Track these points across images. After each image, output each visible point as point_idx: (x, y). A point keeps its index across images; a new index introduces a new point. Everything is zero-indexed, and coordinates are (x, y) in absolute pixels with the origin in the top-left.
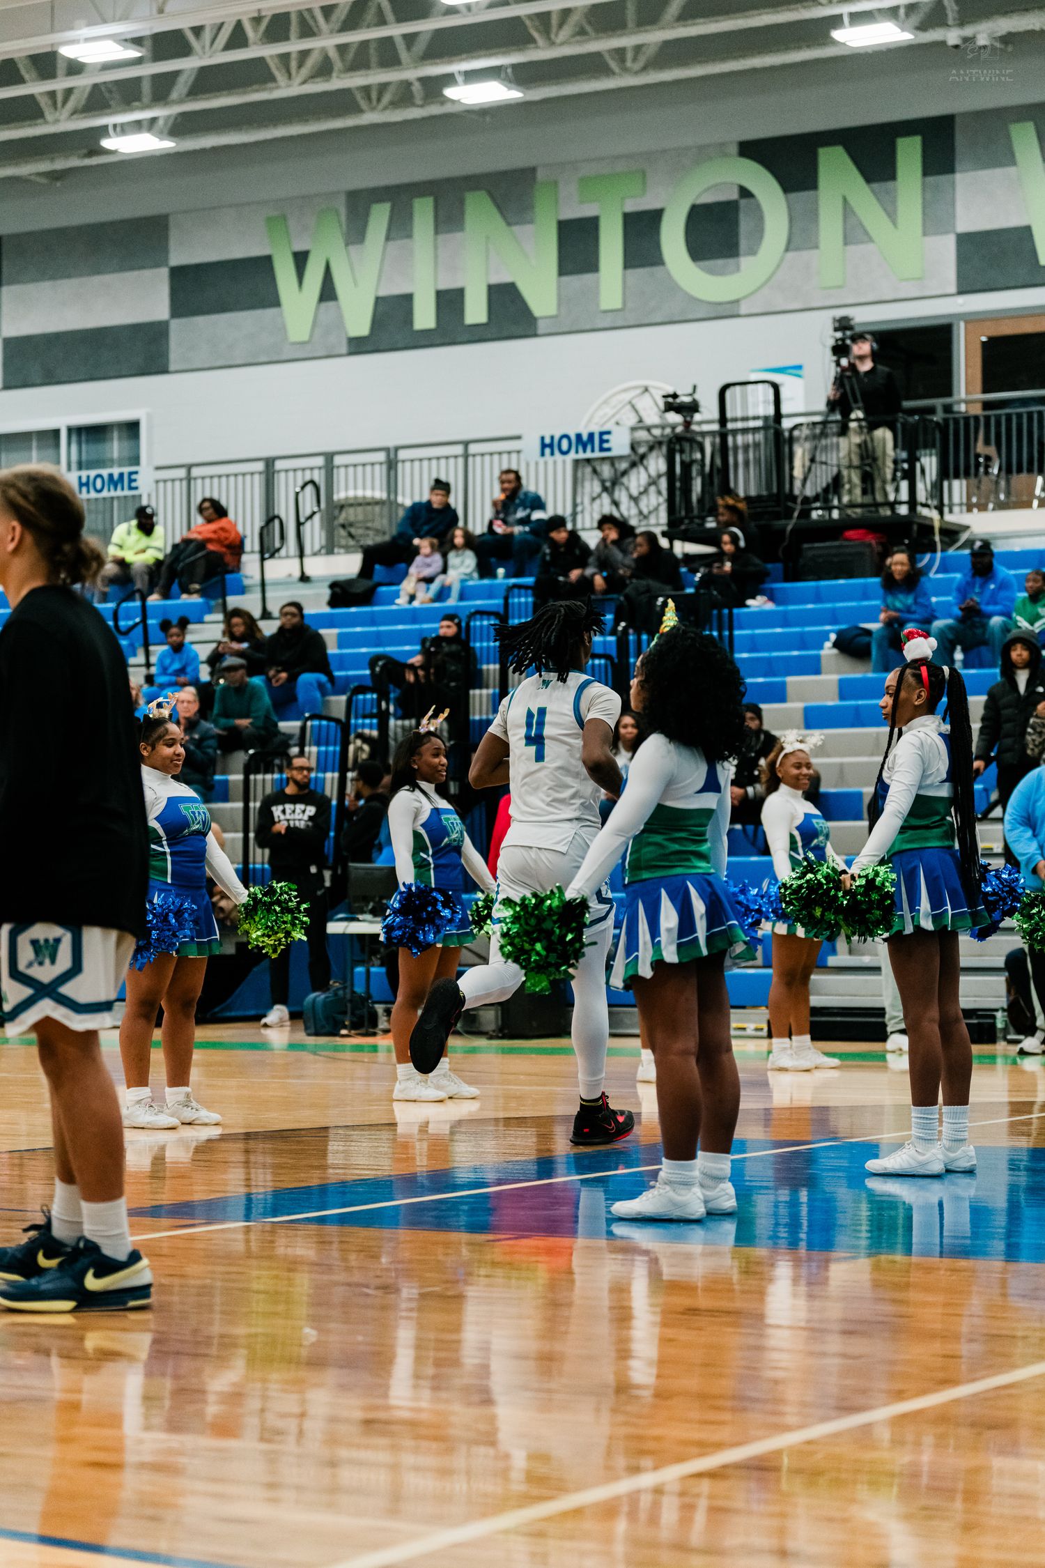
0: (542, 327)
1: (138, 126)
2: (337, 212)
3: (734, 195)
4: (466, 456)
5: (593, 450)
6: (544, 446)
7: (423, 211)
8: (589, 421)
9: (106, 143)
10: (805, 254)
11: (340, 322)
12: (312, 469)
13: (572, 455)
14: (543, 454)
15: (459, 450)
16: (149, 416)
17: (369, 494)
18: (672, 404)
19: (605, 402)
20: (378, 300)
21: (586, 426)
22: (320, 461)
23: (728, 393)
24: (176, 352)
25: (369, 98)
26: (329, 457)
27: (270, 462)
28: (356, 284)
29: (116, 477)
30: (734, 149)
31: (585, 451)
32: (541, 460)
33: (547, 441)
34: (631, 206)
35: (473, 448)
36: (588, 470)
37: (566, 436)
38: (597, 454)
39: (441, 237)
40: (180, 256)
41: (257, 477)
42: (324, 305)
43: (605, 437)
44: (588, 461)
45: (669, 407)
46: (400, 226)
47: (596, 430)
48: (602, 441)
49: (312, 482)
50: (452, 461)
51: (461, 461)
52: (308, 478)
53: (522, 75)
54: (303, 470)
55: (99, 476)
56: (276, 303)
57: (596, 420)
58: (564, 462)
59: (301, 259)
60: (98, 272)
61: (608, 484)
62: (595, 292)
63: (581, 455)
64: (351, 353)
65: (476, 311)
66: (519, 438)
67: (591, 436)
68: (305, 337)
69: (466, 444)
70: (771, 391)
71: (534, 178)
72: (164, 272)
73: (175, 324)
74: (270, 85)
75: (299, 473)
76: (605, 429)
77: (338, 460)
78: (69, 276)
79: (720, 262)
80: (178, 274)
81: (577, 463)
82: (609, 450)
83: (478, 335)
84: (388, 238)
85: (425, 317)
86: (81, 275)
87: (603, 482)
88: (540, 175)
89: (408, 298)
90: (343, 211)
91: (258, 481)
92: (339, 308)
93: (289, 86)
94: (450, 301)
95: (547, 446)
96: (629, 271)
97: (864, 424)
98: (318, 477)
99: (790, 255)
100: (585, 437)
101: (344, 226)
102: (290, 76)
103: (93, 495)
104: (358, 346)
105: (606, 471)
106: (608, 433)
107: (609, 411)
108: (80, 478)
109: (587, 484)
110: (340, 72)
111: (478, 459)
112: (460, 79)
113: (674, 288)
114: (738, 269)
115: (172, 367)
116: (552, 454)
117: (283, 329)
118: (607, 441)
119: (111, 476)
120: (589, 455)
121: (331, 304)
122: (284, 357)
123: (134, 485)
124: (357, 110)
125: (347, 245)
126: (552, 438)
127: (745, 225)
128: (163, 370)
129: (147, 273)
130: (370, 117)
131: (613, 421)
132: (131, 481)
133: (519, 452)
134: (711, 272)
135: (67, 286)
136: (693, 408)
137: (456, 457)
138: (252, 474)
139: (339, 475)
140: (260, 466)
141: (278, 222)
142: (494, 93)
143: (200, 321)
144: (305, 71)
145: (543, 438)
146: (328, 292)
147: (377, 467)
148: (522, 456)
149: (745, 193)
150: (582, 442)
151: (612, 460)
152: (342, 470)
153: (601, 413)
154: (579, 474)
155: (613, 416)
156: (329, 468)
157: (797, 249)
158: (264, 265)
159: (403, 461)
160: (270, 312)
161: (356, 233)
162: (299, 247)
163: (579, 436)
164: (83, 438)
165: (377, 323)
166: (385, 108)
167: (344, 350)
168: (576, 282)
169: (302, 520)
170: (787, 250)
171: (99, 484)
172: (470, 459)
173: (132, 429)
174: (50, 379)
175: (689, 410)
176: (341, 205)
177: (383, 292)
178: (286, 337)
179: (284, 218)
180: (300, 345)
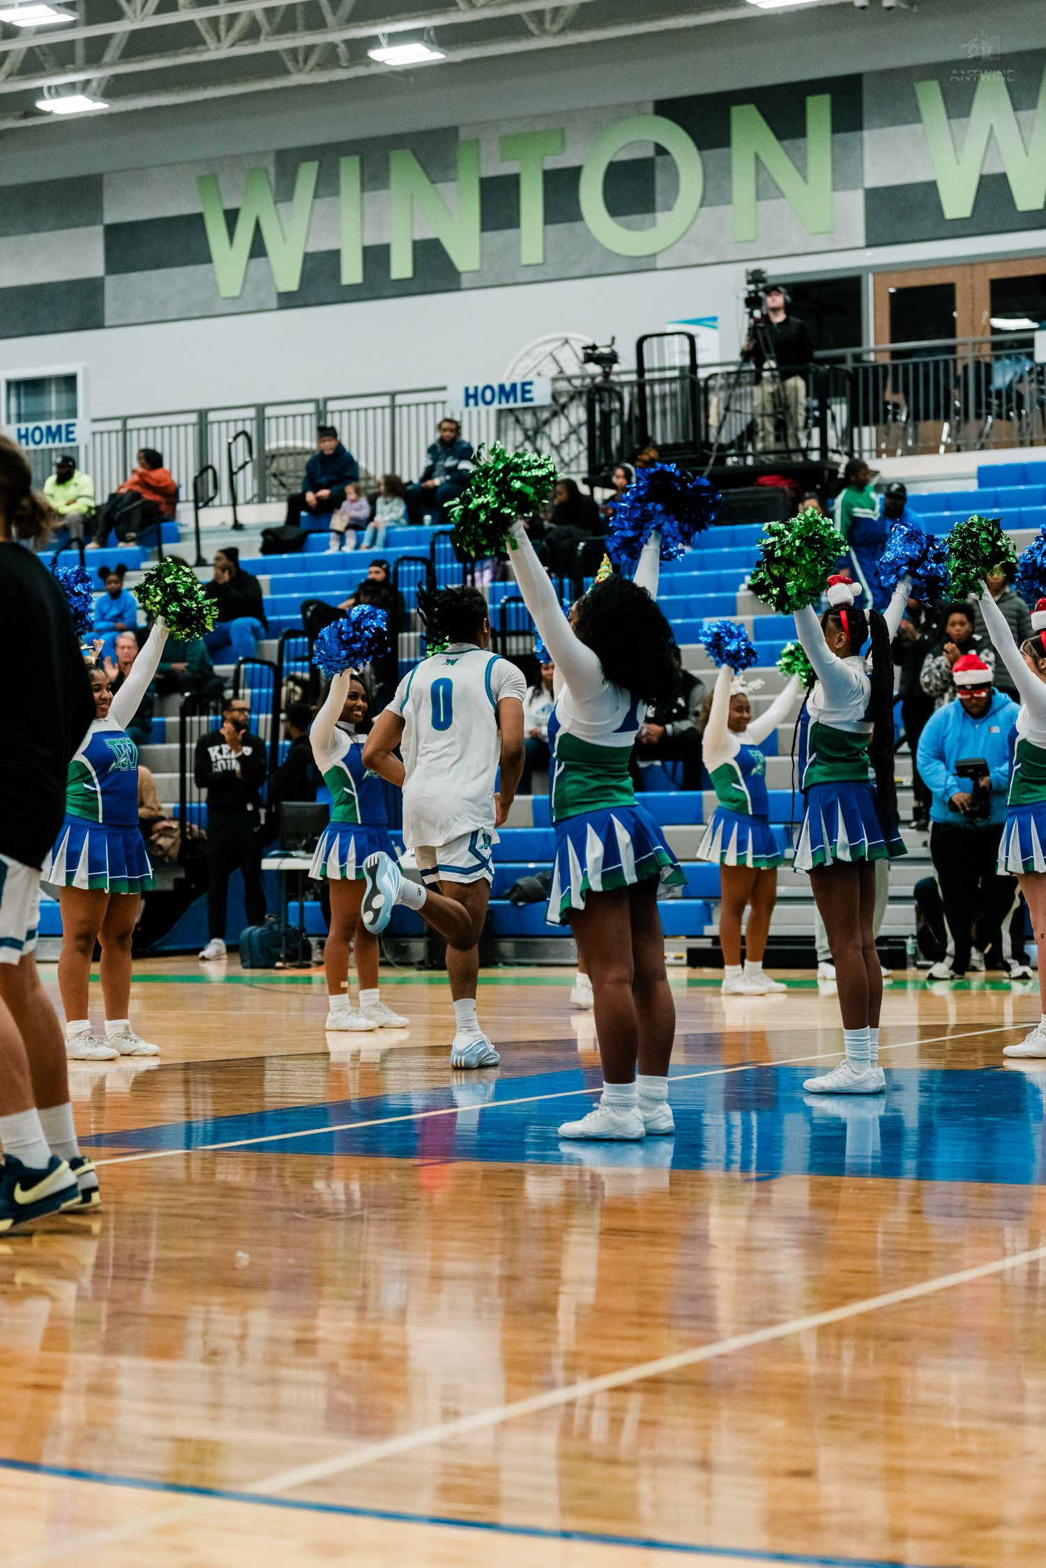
0: (465, 280)
1: (72, 88)
2: (266, 171)
3: (650, 152)
4: (393, 407)
5: (515, 401)
6: (468, 396)
7: (350, 170)
8: (512, 372)
9: (42, 105)
10: (719, 210)
11: (270, 278)
12: (244, 420)
13: (496, 406)
14: (467, 404)
15: (386, 401)
16: (86, 370)
17: (299, 444)
18: (592, 355)
19: (527, 354)
20: (307, 257)
21: (509, 377)
22: (251, 413)
23: (646, 345)
24: (111, 307)
25: (297, 61)
26: (260, 408)
27: (203, 414)
28: (285, 240)
29: (54, 429)
30: (650, 108)
31: (507, 401)
32: (466, 410)
33: (471, 392)
34: (550, 164)
35: (400, 399)
36: (511, 419)
37: (489, 387)
38: (520, 404)
39: (367, 195)
40: (111, 217)
41: (190, 428)
42: (254, 261)
43: (527, 388)
44: (511, 410)
45: (589, 358)
46: (327, 185)
47: (518, 380)
48: (524, 392)
49: (244, 433)
50: (379, 412)
51: (388, 411)
52: (240, 429)
53: (444, 37)
54: (236, 421)
55: (38, 428)
56: (208, 259)
57: (518, 371)
58: (488, 412)
59: (231, 217)
60: (34, 229)
61: (530, 433)
62: (516, 246)
63: (504, 406)
64: (281, 308)
65: (401, 266)
66: (444, 389)
67: (514, 386)
68: (236, 293)
69: (393, 395)
70: (686, 342)
71: (457, 137)
72: (99, 230)
73: (110, 281)
74: (199, 48)
75: (232, 425)
76: (527, 379)
77: (269, 411)
79: (637, 217)
80: (113, 232)
81: (500, 412)
82: (531, 400)
83: (404, 289)
84: (316, 196)
85: (352, 272)
86: (18, 233)
87: (525, 431)
88: (463, 134)
89: (336, 254)
90: (272, 170)
91: (192, 432)
92: (268, 263)
93: (217, 49)
94: (376, 257)
95: (471, 397)
96: (549, 227)
97: (776, 373)
98: (250, 427)
99: (704, 210)
100: (508, 388)
101: (273, 183)
102: (219, 40)
103: (32, 446)
104: (288, 301)
105: (529, 420)
106: (530, 383)
107: (530, 362)
108: (19, 430)
109: (510, 433)
110: (268, 34)
111: (405, 409)
112: (384, 41)
113: (592, 243)
114: (654, 224)
115: (107, 323)
116: (476, 404)
117: (215, 284)
118: (529, 391)
119: (49, 428)
120: (511, 405)
121: (262, 260)
122: (216, 312)
123: (71, 436)
124: (286, 72)
125: (276, 202)
126: (476, 388)
127: (661, 182)
128: (100, 325)
129: (82, 231)
130: (297, 79)
131: (535, 372)
132: (68, 433)
133: (444, 402)
134: (628, 227)
136: (612, 358)
137: (383, 408)
138: (186, 425)
139: (271, 426)
140: (194, 418)
141: (208, 181)
142: (417, 54)
143: (135, 278)
144: (234, 34)
145: (467, 389)
146: (258, 249)
147: (307, 418)
148: (447, 405)
149: (661, 150)
150: (506, 392)
151: (534, 410)
152: (273, 421)
153: (522, 364)
154: (503, 424)
155: (535, 366)
156: (261, 419)
157: (711, 205)
158: (197, 221)
159: (332, 412)
160: (202, 269)
161: (284, 192)
162: (229, 205)
163: (502, 387)
164: (22, 391)
165: (307, 276)
166: (311, 70)
167: (274, 303)
168: (499, 237)
169: (235, 469)
170: (701, 205)
171: (37, 436)
172: (397, 410)
173: (69, 382)
175: (609, 360)
176: (270, 164)
177: (311, 248)
178: (218, 292)
179: (215, 177)
180: (232, 300)
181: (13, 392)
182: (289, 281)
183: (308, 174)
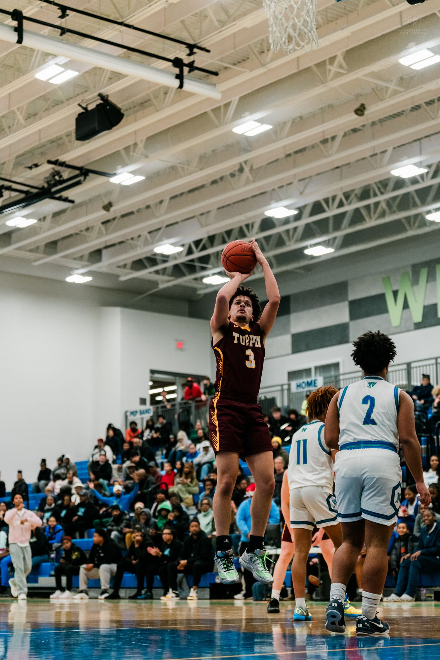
1: (319, 244)
2: (408, 273)
4: (437, 364)
9: (307, 252)
11: (411, 318)
15: (433, 361)
16: (343, 360)
17: (401, 383)
20: (425, 307)
24: (352, 334)
28: (416, 301)
29: (310, 382)
40: (352, 297)
42: (405, 311)
46: (431, 277)
51: (435, 366)
55: (304, 382)
56: (387, 311)
59: (395, 293)
60: (323, 305)
64: (415, 329)
69: (436, 359)
72: (346, 304)
73: (351, 324)
74: (364, 222)
78: (313, 308)
80: (352, 303)
84: (427, 282)
86: (317, 307)
89: (436, 305)
90: (410, 273)
92: (410, 311)
93: (371, 222)
102: (371, 218)
103: (302, 390)
104: (418, 326)
108: (297, 384)
115: (351, 340)
117: (389, 322)
121: (408, 310)
124: (405, 230)
128: (348, 342)
129: (341, 305)
130: (411, 233)
132: (315, 383)
135: (313, 312)
137: (433, 364)
139: (413, 372)
141: (387, 279)
143: (360, 321)
144: (376, 215)
146: (406, 306)
158: (382, 297)
159: (413, 368)
160: (384, 316)
161: (415, 281)
162: (395, 288)
165: (425, 316)
167: (412, 327)
173: (336, 365)
174: (308, 348)
176: (410, 270)
177: (427, 303)
178: (391, 325)
179: (389, 278)
180: (397, 327)
181: (318, 371)
182: (418, 317)
183: (424, 274)
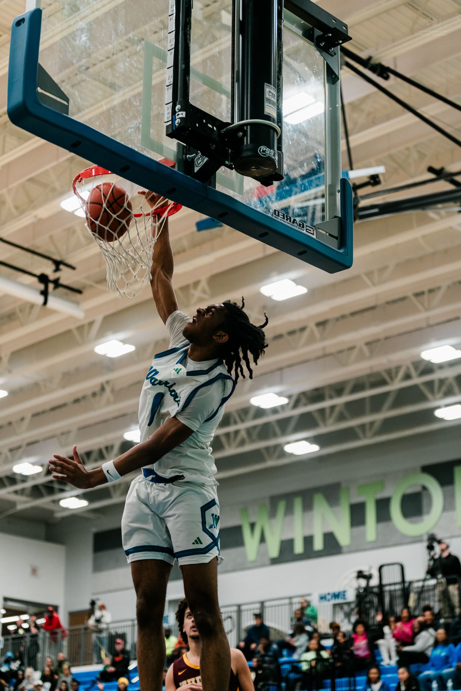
0: (344, 550)
2: (266, 505)
3: (420, 489)
4: (290, 604)
6: (320, 598)
7: (298, 504)
8: (339, 586)
10: (451, 513)
11: (266, 552)
12: (232, 611)
13: (331, 602)
14: (321, 602)
18: (360, 575)
20: (282, 542)
21: (338, 589)
22: (235, 608)
23: (383, 568)
26: (239, 606)
28: (273, 534)
30: (419, 470)
31: (337, 600)
33: (323, 595)
34: (378, 497)
35: (293, 600)
36: (339, 608)
37: (329, 594)
38: (342, 601)
39: (305, 514)
42: (261, 545)
43: (345, 593)
44: (339, 604)
45: (359, 577)
46: (289, 510)
47: (341, 590)
48: (343, 595)
49: (231, 617)
54: (229, 612)
56: (243, 545)
57: (342, 586)
58: (328, 605)
59: (252, 526)
61: (347, 615)
62: (364, 534)
63: (335, 602)
64: (271, 564)
65: (318, 545)
66: (310, 594)
67: (339, 593)
68: (254, 558)
69: (290, 598)
71: (340, 487)
76: (345, 590)
79: (415, 519)
82: (346, 599)
83: (319, 554)
84: (285, 515)
85: (299, 548)
87: (345, 615)
88: (342, 485)
89: (292, 541)
90: (268, 505)
92: (266, 546)
93: (230, 450)
94: (308, 541)
95: (323, 598)
96: (378, 524)
98: (234, 616)
99: (444, 514)
100: (337, 593)
101: (268, 511)
102: (230, 446)
104: (275, 561)
105: (346, 608)
107: (347, 581)
109: (338, 615)
113: (396, 531)
114: (422, 521)
116: (324, 601)
117: (245, 556)
118: (345, 595)
120: (339, 601)
121: (264, 544)
122: (246, 567)
124: (264, 460)
125: (269, 519)
126: (325, 594)
127: (425, 502)
131: (348, 586)
134: (412, 523)
136: (370, 577)
139: (244, 615)
141: (245, 510)
144: (237, 442)
145: (321, 594)
146: (263, 539)
149: (424, 488)
150: (336, 596)
151: (349, 604)
152: (245, 612)
153: (344, 582)
154: (335, 611)
155: (348, 584)
156: (239, 611)
157: (447, 511)
158: (239, 529)
159: (266, 606)
160: (240, 549)
161: (273, 514)
162: (252, 520)
163: (335, 593)
165: (282, 551)
166: (276, 458)
167: (268, 562)
168: (358, 530)
170: (443, 511)
175: (368, 578)
176: (267, 502)
177: (284, 538)
178: (247, 559)
179: (247, 509)
180: (253, 562)
182: (274, 552)
183: (282, 506)
